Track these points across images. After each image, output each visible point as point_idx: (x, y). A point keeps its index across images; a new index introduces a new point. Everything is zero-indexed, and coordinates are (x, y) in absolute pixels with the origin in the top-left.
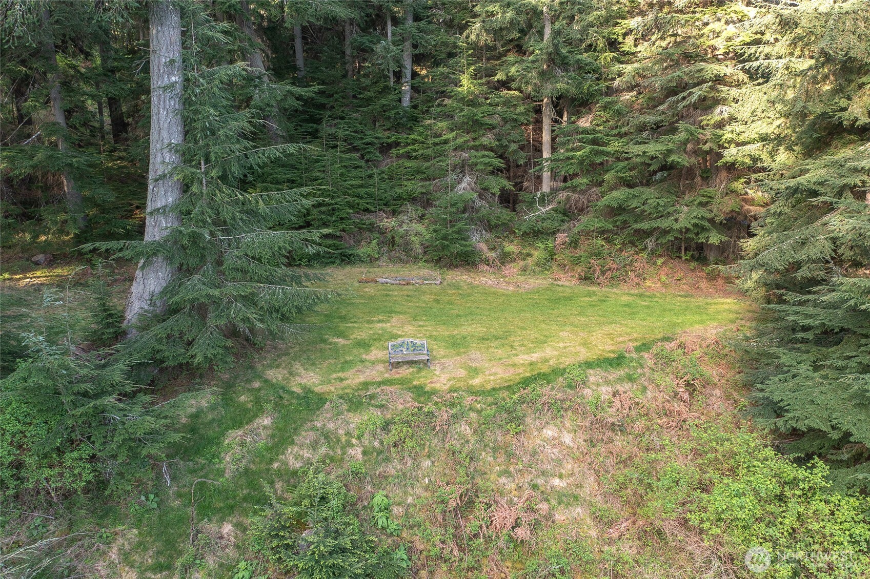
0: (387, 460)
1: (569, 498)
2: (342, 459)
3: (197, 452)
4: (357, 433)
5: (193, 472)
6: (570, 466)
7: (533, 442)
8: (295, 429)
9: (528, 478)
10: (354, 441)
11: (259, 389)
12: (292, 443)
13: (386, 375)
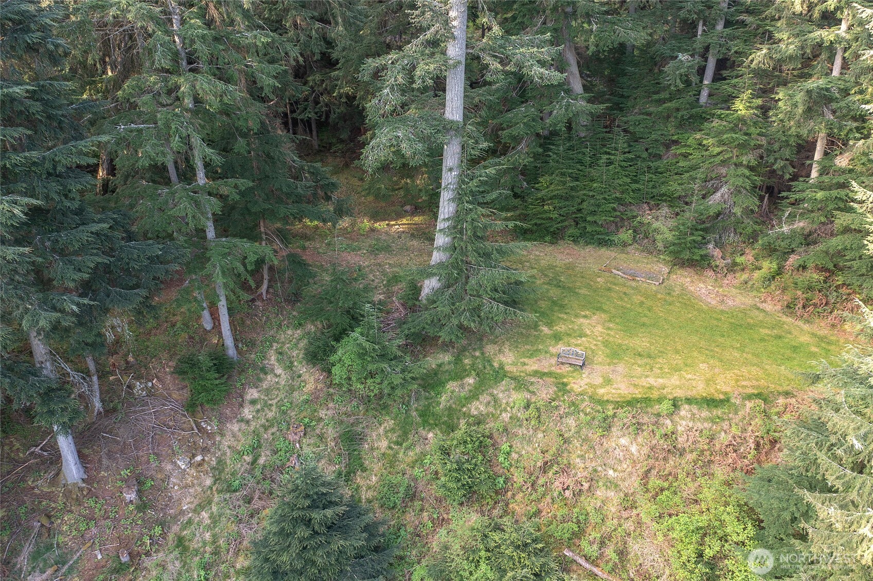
0: (520, 426)
1: (612, 484)
2: (498, 417)
3: (433, 388)
4: (512, 404)
5: (427, 398)
6: (625, 466)
7: (610, 444)
8: (483, 391)
9: (594, 464)
10: (508, 409)
11: (477, 357)
12: (478, 399)
13: (553, 368)
